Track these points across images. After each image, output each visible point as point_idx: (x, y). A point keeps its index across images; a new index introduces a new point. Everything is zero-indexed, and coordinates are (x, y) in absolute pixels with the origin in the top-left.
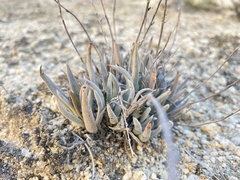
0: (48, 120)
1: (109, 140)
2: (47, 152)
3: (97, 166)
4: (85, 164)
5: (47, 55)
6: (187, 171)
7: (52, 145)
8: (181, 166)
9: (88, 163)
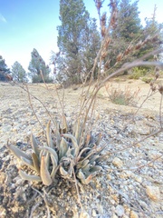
0: (12, 178)
1: (60, 187)
2: (8, 212)
3: (51, 213)
4: (42, 213)
5: (22, 120)
6: (113, 202)
7: (13, 206)
8: (109, 198)
9: (44, 212)
